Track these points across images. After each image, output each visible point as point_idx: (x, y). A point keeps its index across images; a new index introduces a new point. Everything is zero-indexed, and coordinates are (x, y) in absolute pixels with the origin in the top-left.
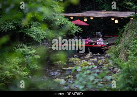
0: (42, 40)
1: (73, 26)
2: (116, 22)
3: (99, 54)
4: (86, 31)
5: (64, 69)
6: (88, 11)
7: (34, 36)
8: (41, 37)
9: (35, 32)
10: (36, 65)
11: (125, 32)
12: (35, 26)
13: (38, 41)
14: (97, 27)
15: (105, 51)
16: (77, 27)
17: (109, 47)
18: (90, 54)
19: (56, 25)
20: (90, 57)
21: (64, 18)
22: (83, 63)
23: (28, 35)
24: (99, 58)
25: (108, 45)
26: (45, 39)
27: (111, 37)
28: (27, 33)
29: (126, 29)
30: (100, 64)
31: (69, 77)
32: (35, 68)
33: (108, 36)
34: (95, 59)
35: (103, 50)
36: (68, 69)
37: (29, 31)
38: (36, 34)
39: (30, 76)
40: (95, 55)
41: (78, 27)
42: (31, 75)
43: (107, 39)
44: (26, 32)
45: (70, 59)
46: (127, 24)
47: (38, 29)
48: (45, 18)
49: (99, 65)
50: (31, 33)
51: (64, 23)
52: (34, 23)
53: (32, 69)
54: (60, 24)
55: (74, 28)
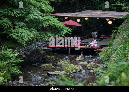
0: (26, 42)
1: (62, 27)
2: (110, 23)
3: (91, 56)
4: (83, 31)
5: (50, 73)
6: (85, 10)
7: (18, 38)
8: (26, 39)
9: (19, 33)
10: (18, 69)
11: (118, 34)
12: (19, 27)
13: (22, 43)
14: (95, 27)
15: (98, 53)
16: (67, 28)
17: (102, 48)
18: (81, 56)
19: (44, 25)
20: (81, 59)
21: (53, 18)
22: (70, 67)
23: (11, 36)
24: (90, 60)
25: (101, 47)
26: (30, 41)
27: (107, 38)
28: (10, 35)
29: (119, 30)
30: (89, 68)
31: (50, 83)
32: (16, 72)
33: (104, 36)
34: (86, 62)
35: (96, 51)
36: (54, 73)
37: (13, 33)
38: (21, 35)
39: (10, 81)
40: (86, 57)
41: (69, 28)
42: (12, 80)
43: (102, 40)
44: (9, 33)
45: (59, 62)
46: (121, 25)
47: (22, 30)
48: (31, 19)
49: (87, 69)
50: (15, 35)
51: (53, 23)
52: (19, 24)
53: (13, 73)
54: (49, 24)
55: (64, 29)
